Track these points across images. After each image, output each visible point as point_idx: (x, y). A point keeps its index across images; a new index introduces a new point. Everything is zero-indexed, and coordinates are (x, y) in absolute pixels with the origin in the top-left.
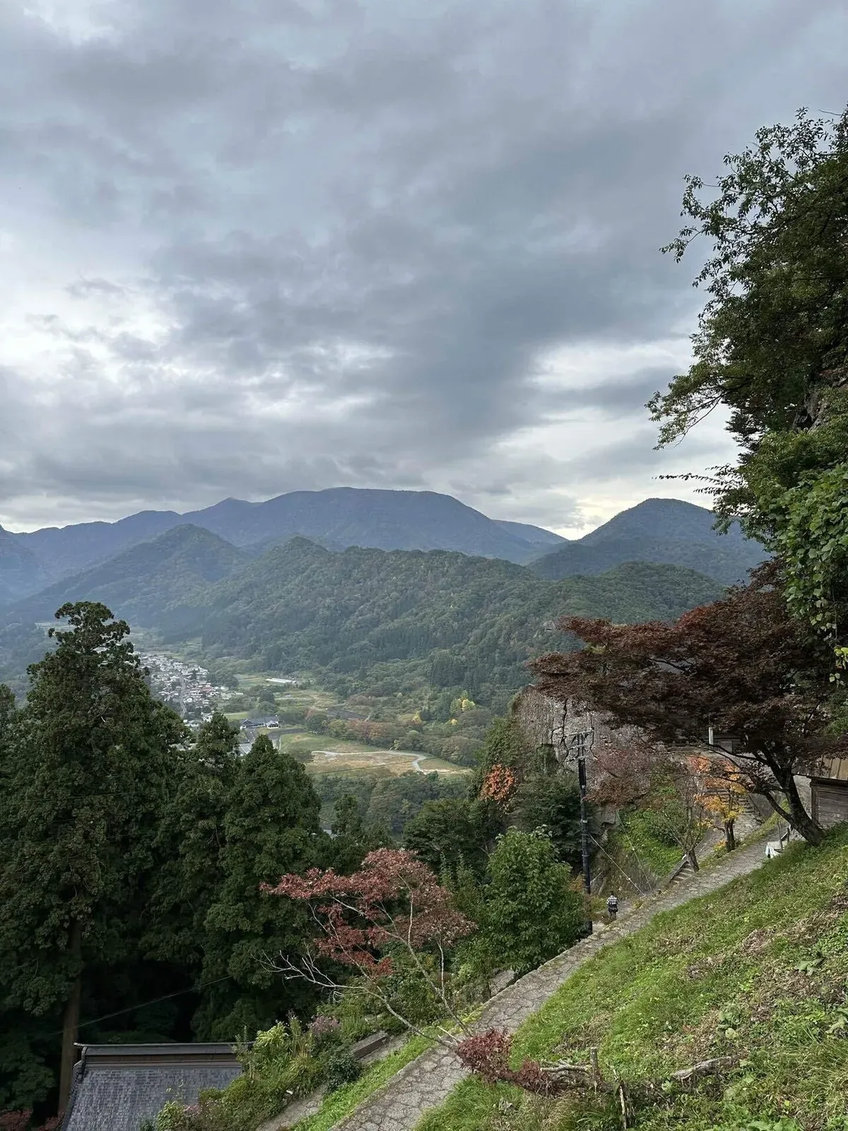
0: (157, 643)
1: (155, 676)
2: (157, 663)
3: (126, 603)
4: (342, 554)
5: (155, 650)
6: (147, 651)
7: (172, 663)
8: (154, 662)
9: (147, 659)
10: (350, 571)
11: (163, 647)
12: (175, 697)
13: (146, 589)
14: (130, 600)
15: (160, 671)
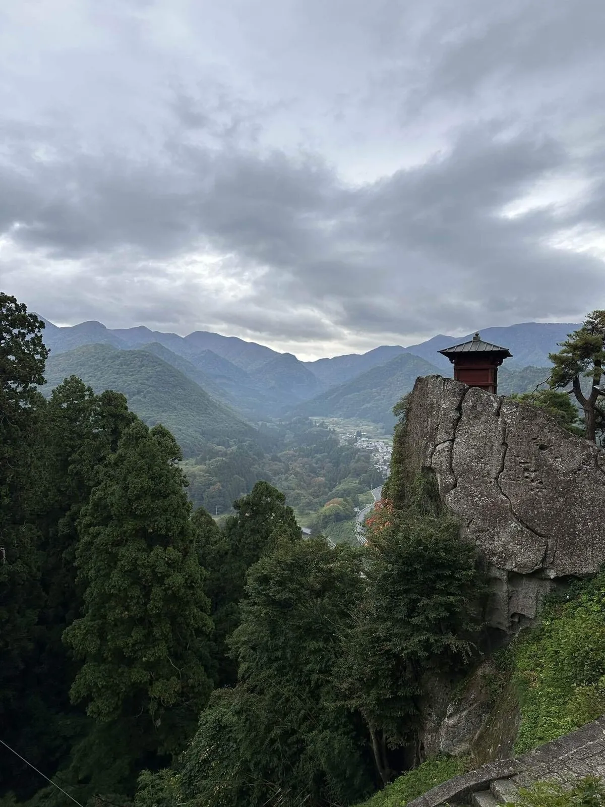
0: (381, 433)
1: (374, 455)
2: (378, 447)
3: (364, 406)
4: (520, 372)
5: (378, 438)
6: (373, 438)
7: (387, 447)
8: (376, 446)
9: (371, 443)
10: (526, 385)
11: (383, 437)
12: (384, 470)
13: (377, 398)
14: (367, 405)
15: (379, 452)
